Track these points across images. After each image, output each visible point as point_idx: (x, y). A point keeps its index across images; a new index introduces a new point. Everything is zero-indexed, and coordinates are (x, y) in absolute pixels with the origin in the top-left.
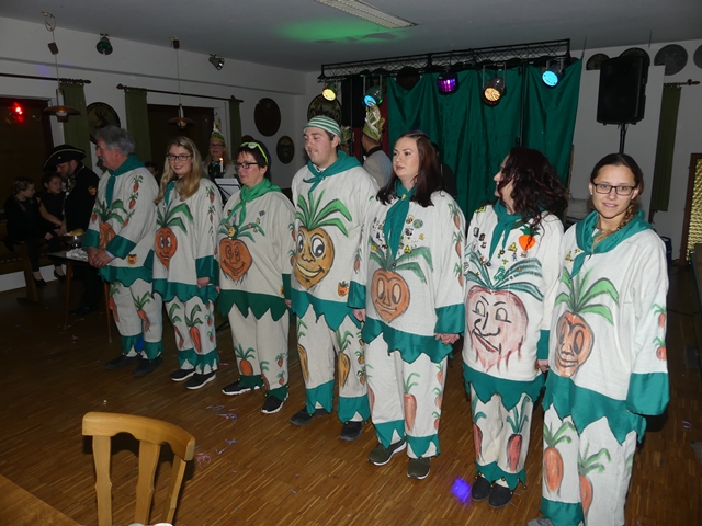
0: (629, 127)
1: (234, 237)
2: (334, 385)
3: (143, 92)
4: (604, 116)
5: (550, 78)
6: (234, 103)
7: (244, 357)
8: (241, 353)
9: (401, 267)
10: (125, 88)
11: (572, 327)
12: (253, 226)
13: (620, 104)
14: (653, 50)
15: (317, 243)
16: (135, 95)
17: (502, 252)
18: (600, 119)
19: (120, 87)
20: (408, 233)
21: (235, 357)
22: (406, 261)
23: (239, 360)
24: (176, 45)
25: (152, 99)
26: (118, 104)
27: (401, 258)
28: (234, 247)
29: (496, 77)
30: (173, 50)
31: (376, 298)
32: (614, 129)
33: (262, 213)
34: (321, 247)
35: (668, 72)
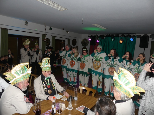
0: (145, 49)
1: (83, 63)
2: (97, 86)
3: (55, 37)
4: (141, 46)
5: (132, 40)
6: (69, 39)
7: (81, 83)
8: (80, 82)
9: (114, 67)
10: (52, 36)
11: (138, 75)
12: (86, 61)
13: (144, 44)
14: (149, 35)
15: (98, 63)
16: (53, 37)
17: (128, 65)
18: (140, 47)
19: (51, 36)
20: (115, 62)
21: (79, 83)
22: (115, 66)
23: (80, 83)
24: (63, 29)
25: (56, 38)
26: (51, 39)
27: (114, 65)
28: (83, 64)
29: (122, 39)
30: (62, 30)
31: (109, 72)
32: (142, 49)
33: (88, 59)
34: (99, 64)
35: (152, 39)
